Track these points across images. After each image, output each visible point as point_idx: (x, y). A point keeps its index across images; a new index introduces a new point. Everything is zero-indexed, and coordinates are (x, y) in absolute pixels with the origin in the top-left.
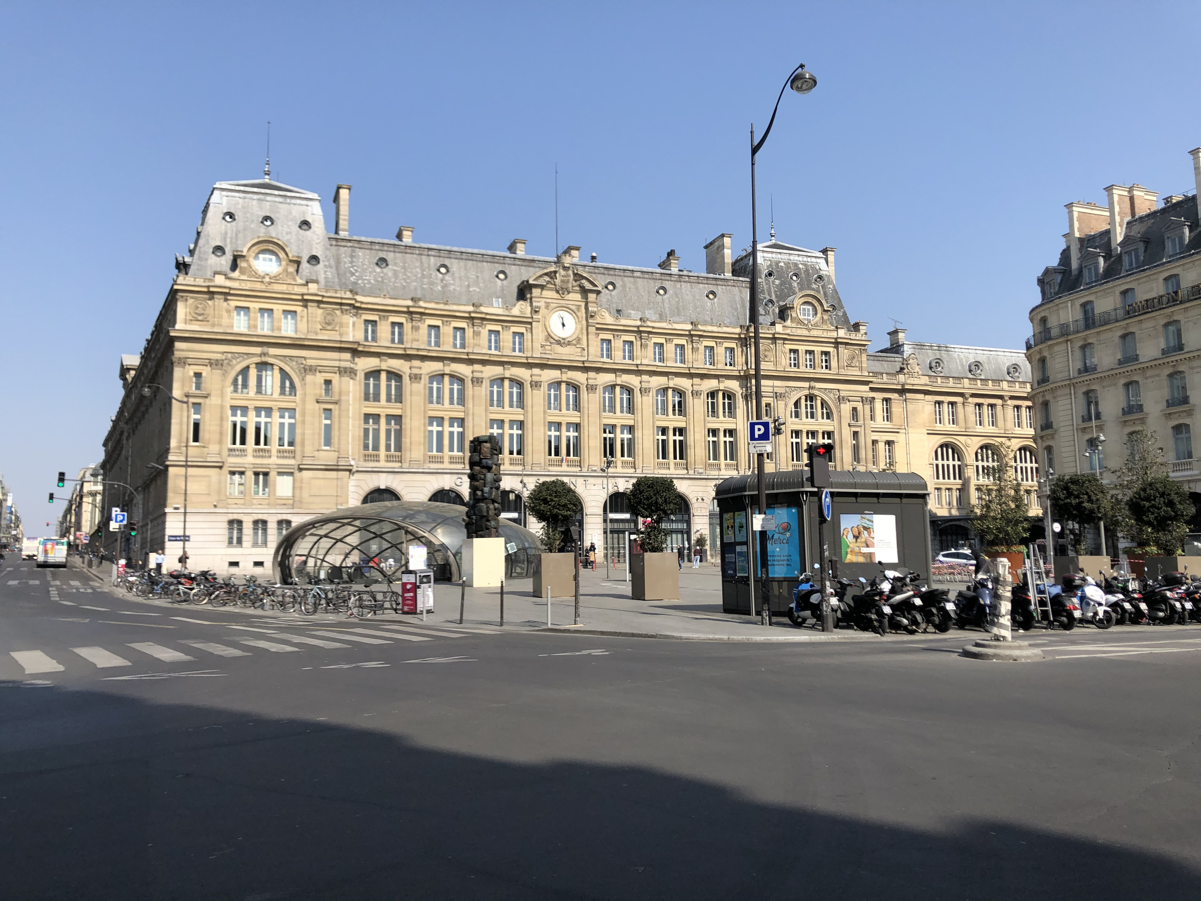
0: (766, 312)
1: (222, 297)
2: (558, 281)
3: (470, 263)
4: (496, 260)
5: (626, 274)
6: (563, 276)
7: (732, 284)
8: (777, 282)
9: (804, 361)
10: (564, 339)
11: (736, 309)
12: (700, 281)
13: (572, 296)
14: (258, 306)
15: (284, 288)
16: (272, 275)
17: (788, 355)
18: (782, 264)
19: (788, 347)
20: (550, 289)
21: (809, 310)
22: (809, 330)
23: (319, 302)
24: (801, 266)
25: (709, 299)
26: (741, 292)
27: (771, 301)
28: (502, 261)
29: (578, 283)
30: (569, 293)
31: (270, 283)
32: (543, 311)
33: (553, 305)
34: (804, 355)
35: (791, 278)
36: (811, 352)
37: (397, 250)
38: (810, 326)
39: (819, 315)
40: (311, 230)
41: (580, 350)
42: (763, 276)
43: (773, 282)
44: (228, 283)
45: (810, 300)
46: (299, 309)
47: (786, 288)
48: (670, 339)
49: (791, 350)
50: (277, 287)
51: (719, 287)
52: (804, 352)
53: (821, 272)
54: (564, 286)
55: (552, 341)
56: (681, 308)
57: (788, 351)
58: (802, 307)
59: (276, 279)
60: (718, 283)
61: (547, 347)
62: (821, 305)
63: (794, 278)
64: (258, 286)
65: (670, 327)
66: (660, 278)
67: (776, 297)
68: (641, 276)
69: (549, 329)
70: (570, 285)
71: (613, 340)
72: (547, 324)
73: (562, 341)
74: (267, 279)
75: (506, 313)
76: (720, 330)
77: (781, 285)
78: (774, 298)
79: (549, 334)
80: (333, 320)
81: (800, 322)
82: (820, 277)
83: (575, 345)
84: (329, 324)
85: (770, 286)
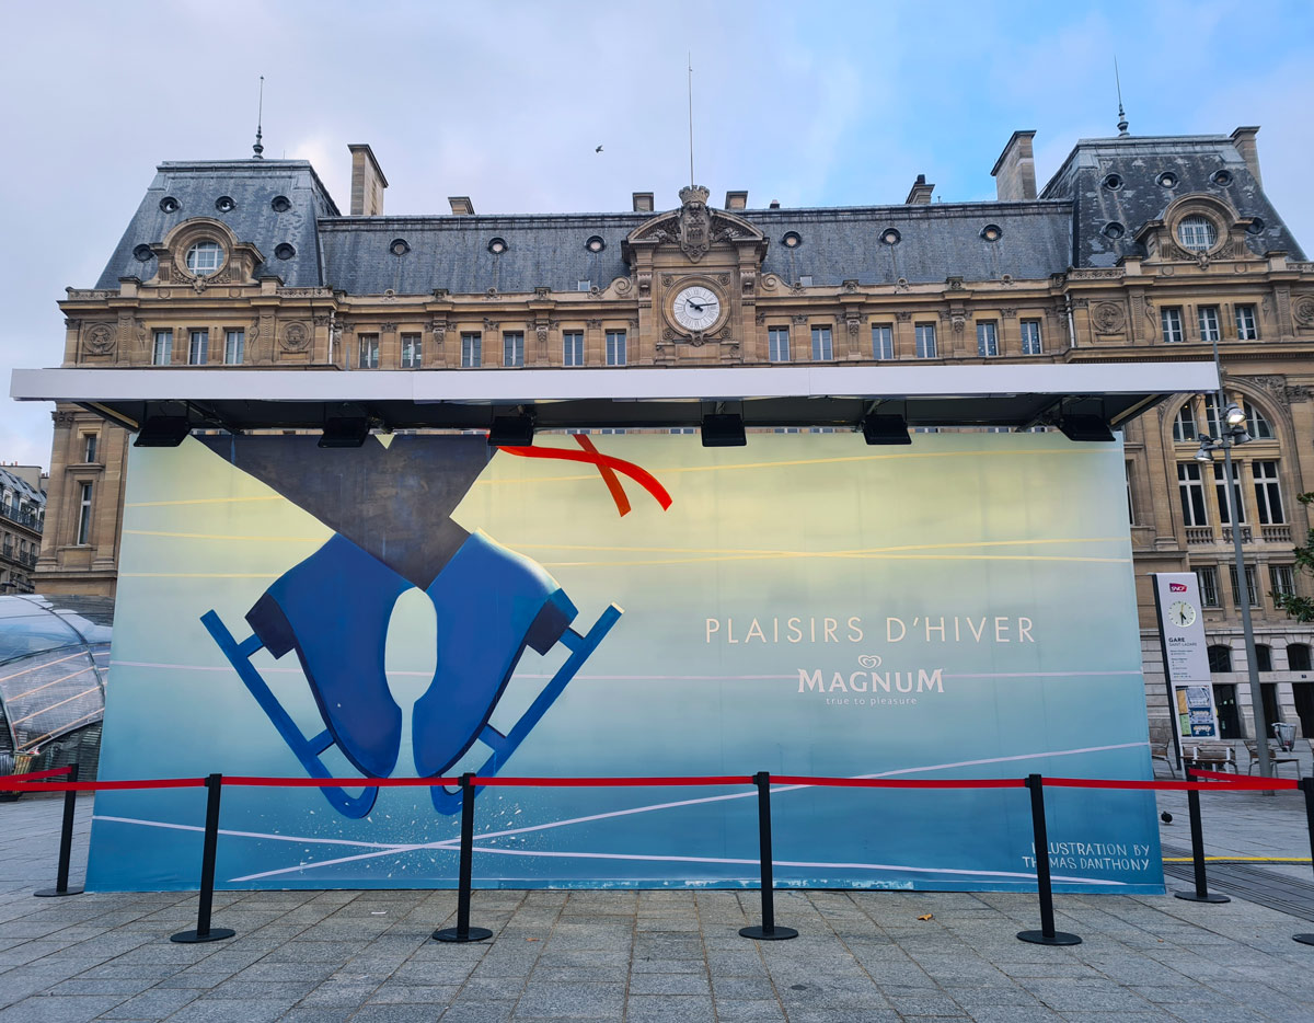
0: (1105, 247)
1: (130, 314)
2: (683, 236)
3: (544, 233)
4: (589, 224)
5: (823, 219)
6: (690, 226)
7: (1036, 211)
8: (1129, 194)
9: (1197, 328)
10: (697, 332)
11: (1045, 251)
12: (969, 213)
13: (710, 260)
14: (184, 325)
15: (225, 293)
16: (209, 276)
17: (1158, 318)
18: (1139, 163)
19: (1157, 303)
20: (672, 252)
21: (1199, 231)
22: (1204, 266)
23: (277, 309)
24: (1180, 161)
25: (989, 240)
26: (1053, 222)
27: (1115, 226)
28: (599, 224)
29: (721, 235)
30: (706, 253)
31: (204, 289)
32: (658, 287)
33: (676, 279)
34: (1195, 316)
35: (1161, 183)
36: (1212, 309)
37: (427, 227)
38: (1204, 259)
39: (1223, 237)
40: (290, 211)
41: (727, 349)
42: (1098, 188)
43: (1120, 196)
44: (142, 295)
45: (1200, 210)
46: (248, 325)
47: (1149, 201)
48: (904, 314)
49: (1164, 309)
50: (214, 293)
51: (1009, 219)
52: (1194, 309)
53: (1227, 167)
54: (694, 242)
55: (676, 337)
56: (929, 262)
57: (1157, 311)
58: (1183, 227)
59: (212, 283)
60: (1006, 212)
61: (667, 350)
62: (1227, 216)
63: (1167, 183)
64: (187, 294)
65: (903, 291)
66: (889, 216)
67: (1128, 218)
68: (852, 218)
69: (670, 319)
70: (706, 240)
71: (791, 325)
72: (667, 310)
73: (693, 336)
74: (199, 283)
75: (594, 298)
76: (1007, 287)
77: (1137, 197)
78: (1122, 220)
79: (671, 328)
80: (302, 337)
81: (1184, 254)
82: (1224, 175)
83: (719, 341)
84: (295, 343)
85: (1112, 201)
